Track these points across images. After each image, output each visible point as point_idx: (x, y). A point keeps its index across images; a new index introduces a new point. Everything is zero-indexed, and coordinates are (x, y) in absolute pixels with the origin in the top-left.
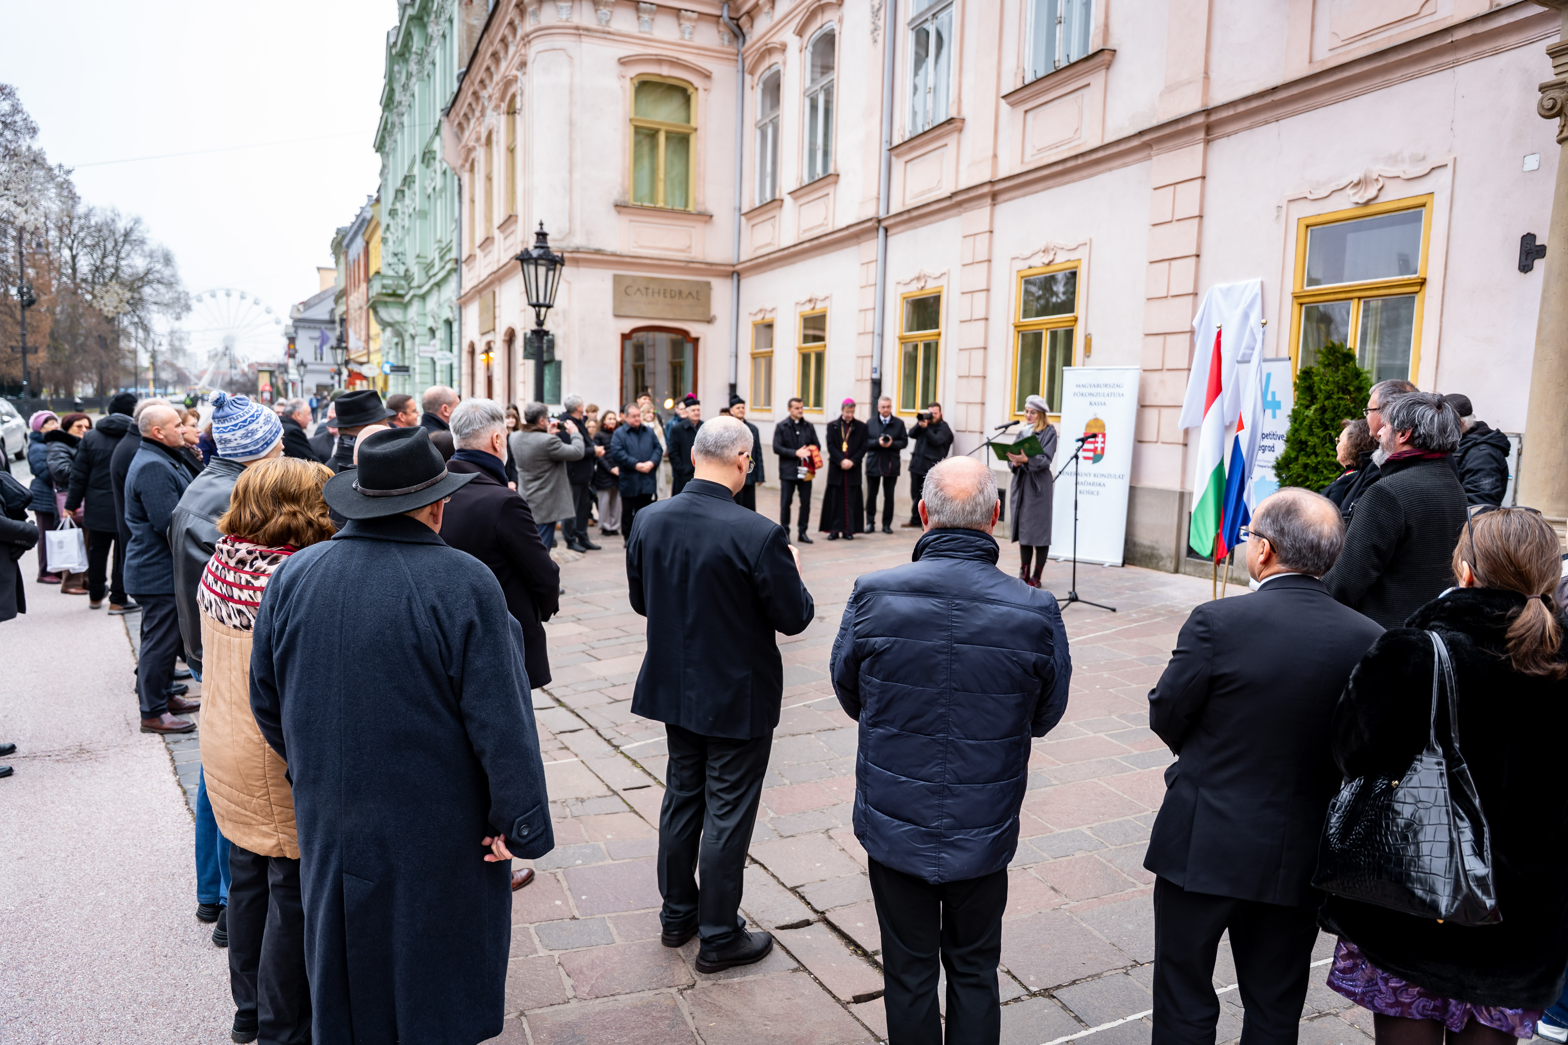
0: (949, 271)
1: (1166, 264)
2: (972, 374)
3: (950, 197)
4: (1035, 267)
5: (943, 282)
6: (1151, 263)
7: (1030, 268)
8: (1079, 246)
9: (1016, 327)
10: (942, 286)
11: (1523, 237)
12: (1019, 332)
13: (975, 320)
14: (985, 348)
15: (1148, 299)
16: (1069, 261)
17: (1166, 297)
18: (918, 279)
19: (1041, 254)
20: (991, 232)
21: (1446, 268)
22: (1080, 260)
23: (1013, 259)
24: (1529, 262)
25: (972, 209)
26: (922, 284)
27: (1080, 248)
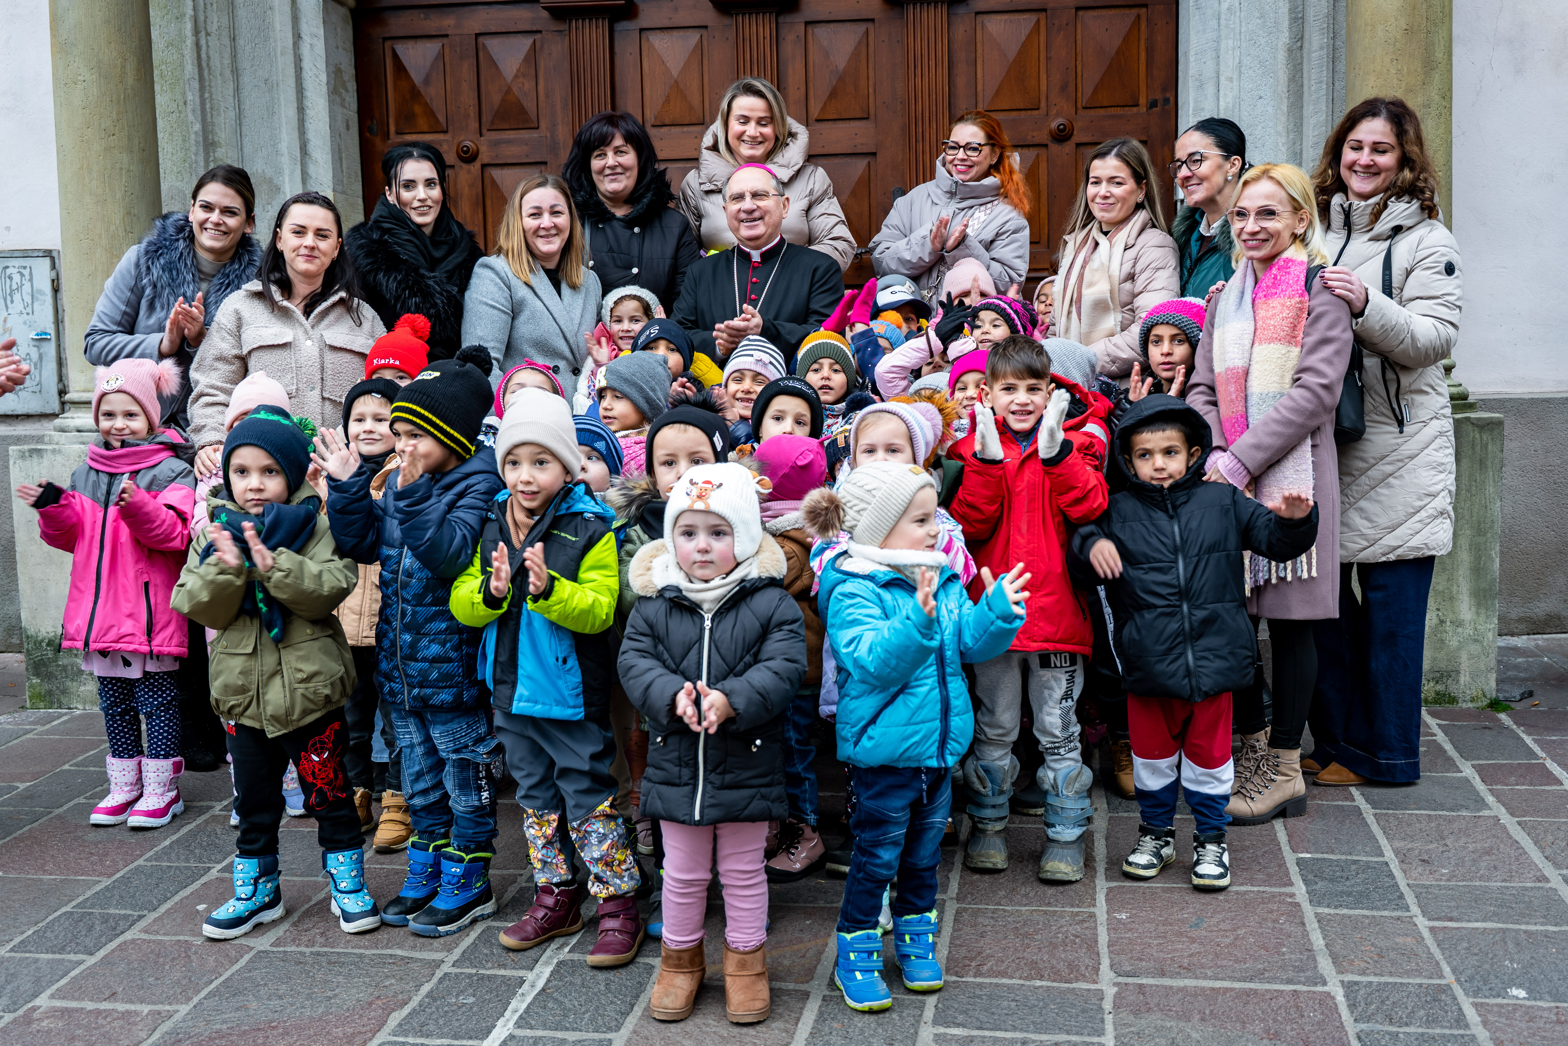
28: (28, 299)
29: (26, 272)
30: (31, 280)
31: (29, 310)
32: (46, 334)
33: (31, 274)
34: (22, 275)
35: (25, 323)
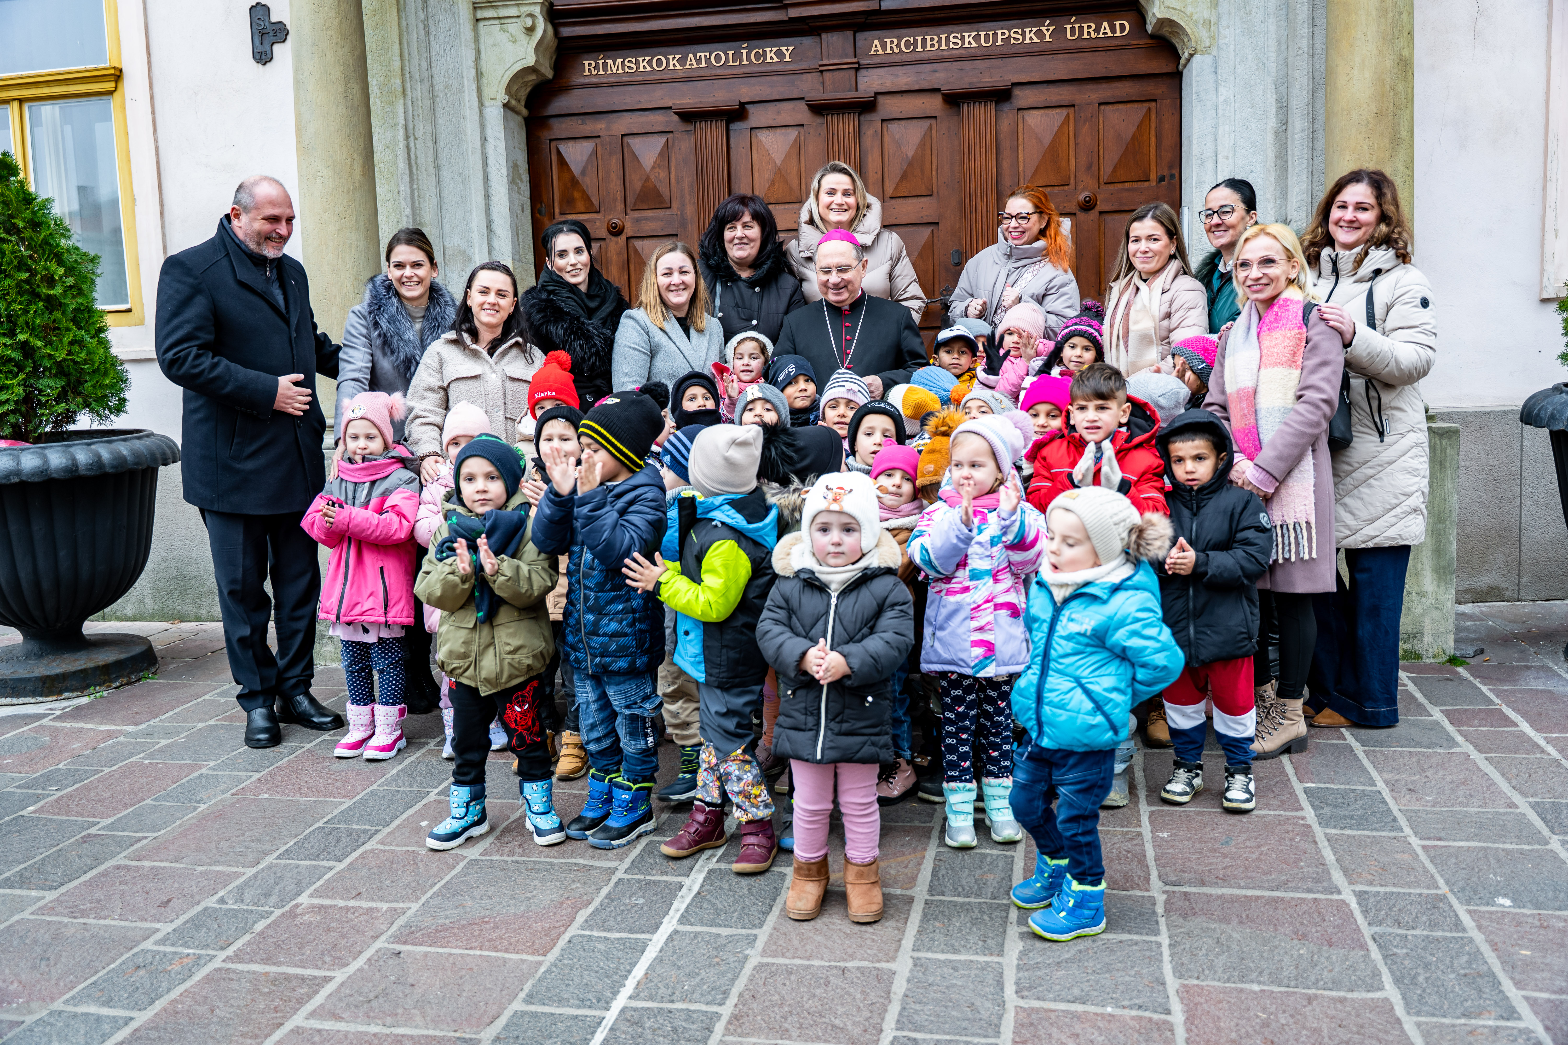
11: (252, 8)
21: (149, 54)
24: (267, 47)
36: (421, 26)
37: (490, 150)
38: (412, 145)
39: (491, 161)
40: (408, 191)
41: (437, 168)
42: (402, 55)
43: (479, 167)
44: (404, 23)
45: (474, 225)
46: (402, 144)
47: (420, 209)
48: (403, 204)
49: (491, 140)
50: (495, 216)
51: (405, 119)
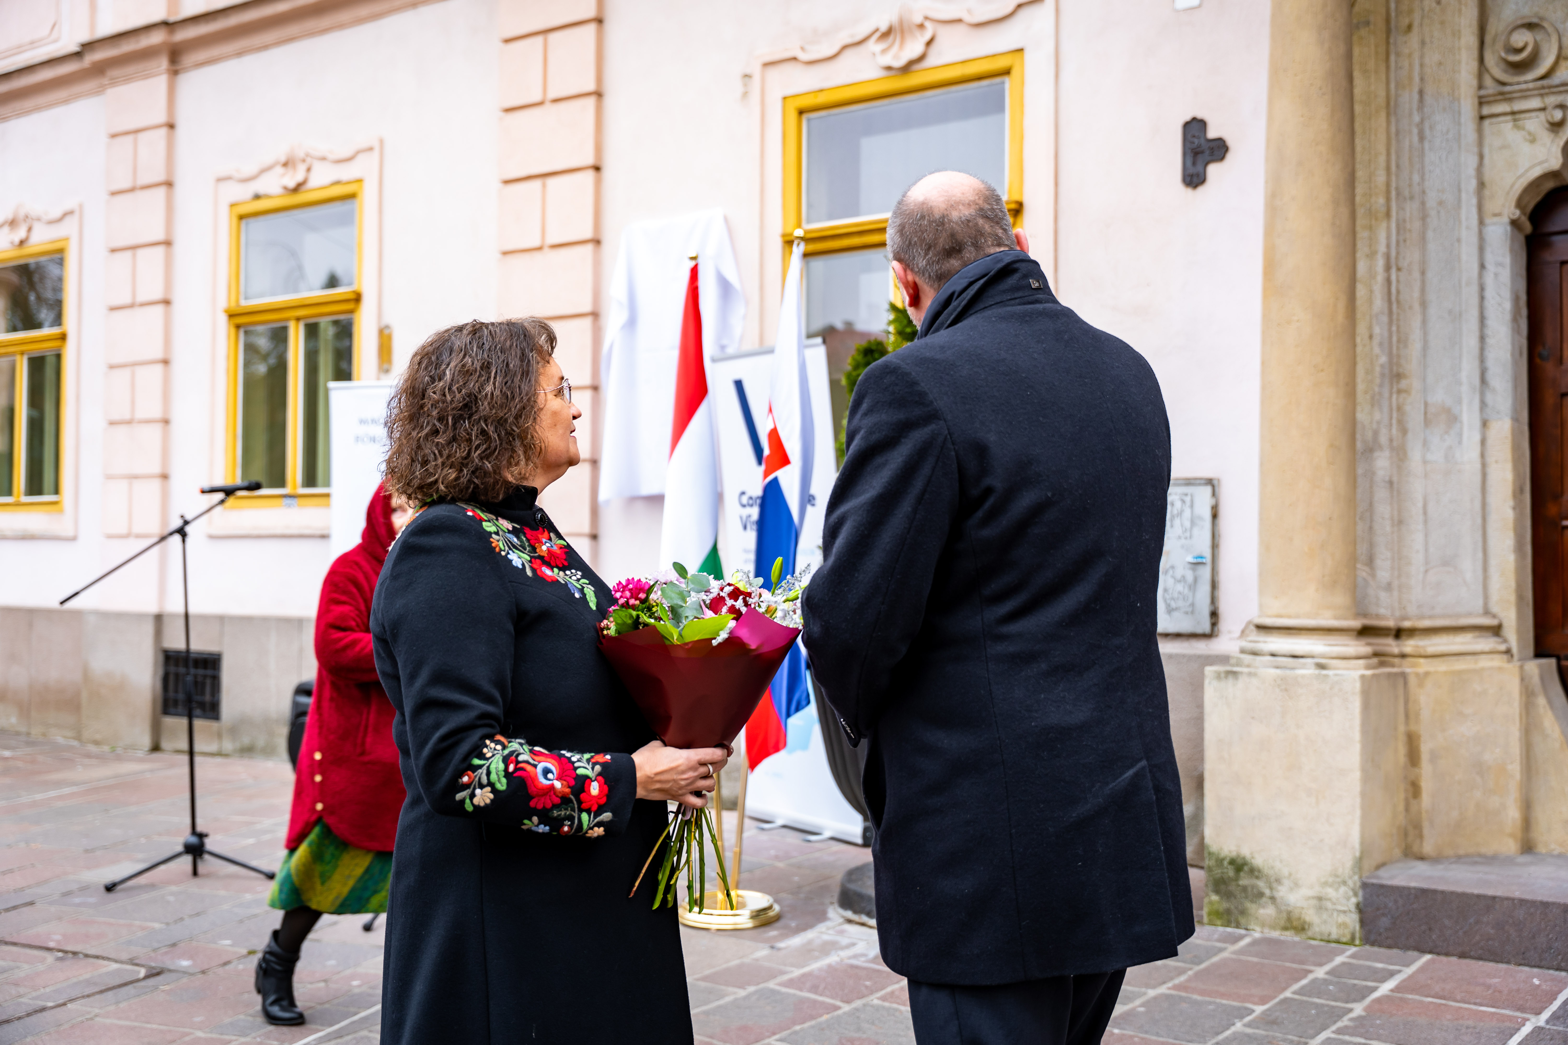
0: (81, 206)
1: (536, 184)
2: (140, 415)
3: (77, 55)
4: (267, 196)
5: (67, 229)
6: (507, 182)
7: (257, 197)
8: (358, 152)
9: (231, 316)
10: (67, 239)
11: (1187, 126)
12: (238, 327)
13: (143, 305)
14: (166, 362)
15: (505, 253)
16: (338, 183)
17: (540, 249)
18: (13, 223)
19: (279, 170)
20: (171, 126)
21: (1056, 184)
22: (359, 181)
23: (220, 180)
24: (1200, 168)
25: (128, 79)
26: (21, 233)
27: (361, 158)
28: (1188, 524)
29: (1188, 499)
30: (1192, 506)
31: (1188, 534)
32: (1201, 557)
33: (1192, 501)
34: (1183, 501)
35: (1182, 547)
36: (1415, 131)
37: (1489, 279)
38: (1393, 278)
39: (1489, 293)
40: (1386, 334)
41: (1424, 304)
42: (1388, 169)
43: (1475, 300)
44: (1393, 129)
45: (1464, 375)
46: (1380, 277)
47: (1399, 356)
48: (1377, 350)
49: (1490, 267)
50: (1490, 363)
51: (1388, 246)
